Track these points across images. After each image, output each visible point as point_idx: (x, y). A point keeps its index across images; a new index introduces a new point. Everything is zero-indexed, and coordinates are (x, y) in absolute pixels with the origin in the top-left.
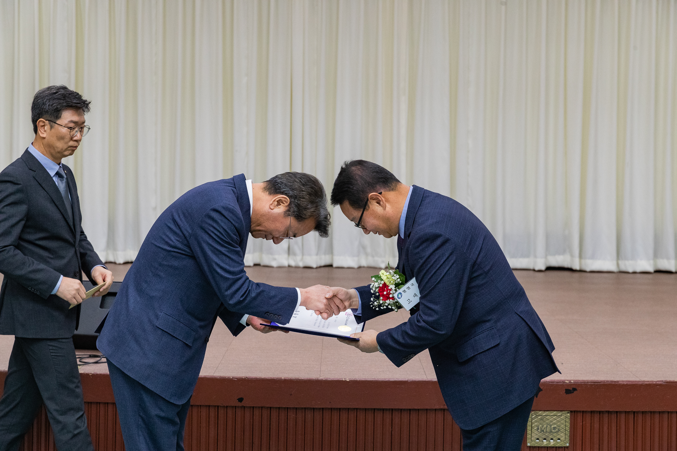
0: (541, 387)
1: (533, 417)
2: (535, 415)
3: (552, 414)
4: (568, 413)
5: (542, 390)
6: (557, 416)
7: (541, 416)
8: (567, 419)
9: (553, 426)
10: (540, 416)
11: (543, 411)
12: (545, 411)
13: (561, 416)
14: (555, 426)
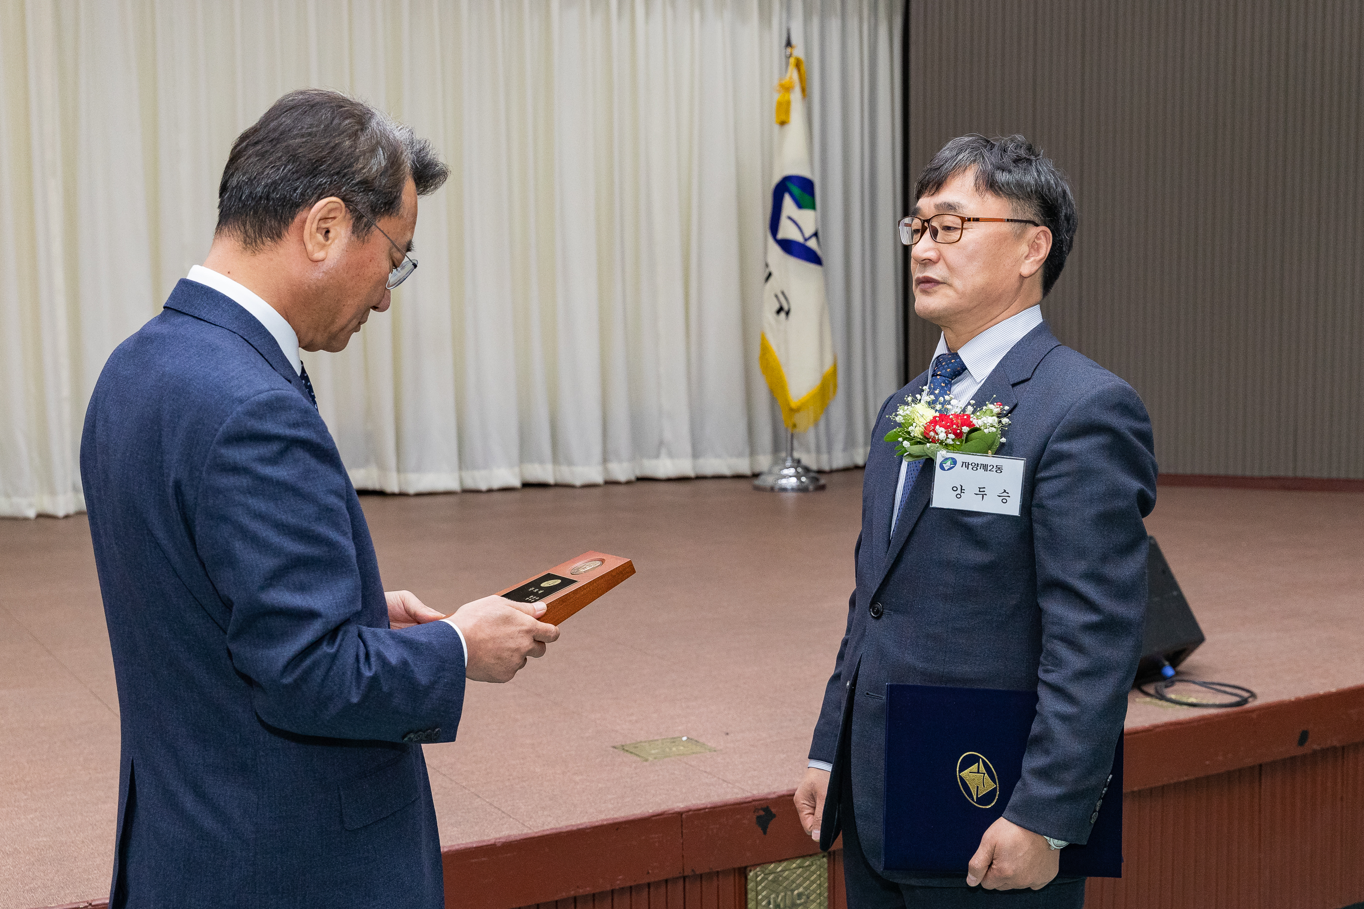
0: (773, 810)
1: (759, 879)
2: (763, 875)
3: (794, 865)
4: (824, 857)
5: (774, 816)
6: (802, 867)
7: (775, 873)
8: (822, 870)
9: (796, 892)
10: (772, 873)
11: (778, 863)
12: (780, 861)
13: (812, 865)
14: (801, 890)
